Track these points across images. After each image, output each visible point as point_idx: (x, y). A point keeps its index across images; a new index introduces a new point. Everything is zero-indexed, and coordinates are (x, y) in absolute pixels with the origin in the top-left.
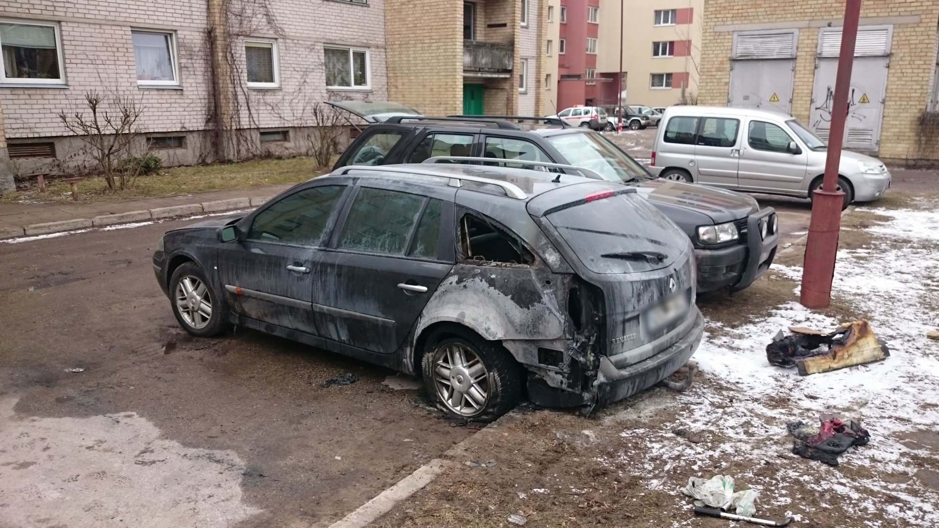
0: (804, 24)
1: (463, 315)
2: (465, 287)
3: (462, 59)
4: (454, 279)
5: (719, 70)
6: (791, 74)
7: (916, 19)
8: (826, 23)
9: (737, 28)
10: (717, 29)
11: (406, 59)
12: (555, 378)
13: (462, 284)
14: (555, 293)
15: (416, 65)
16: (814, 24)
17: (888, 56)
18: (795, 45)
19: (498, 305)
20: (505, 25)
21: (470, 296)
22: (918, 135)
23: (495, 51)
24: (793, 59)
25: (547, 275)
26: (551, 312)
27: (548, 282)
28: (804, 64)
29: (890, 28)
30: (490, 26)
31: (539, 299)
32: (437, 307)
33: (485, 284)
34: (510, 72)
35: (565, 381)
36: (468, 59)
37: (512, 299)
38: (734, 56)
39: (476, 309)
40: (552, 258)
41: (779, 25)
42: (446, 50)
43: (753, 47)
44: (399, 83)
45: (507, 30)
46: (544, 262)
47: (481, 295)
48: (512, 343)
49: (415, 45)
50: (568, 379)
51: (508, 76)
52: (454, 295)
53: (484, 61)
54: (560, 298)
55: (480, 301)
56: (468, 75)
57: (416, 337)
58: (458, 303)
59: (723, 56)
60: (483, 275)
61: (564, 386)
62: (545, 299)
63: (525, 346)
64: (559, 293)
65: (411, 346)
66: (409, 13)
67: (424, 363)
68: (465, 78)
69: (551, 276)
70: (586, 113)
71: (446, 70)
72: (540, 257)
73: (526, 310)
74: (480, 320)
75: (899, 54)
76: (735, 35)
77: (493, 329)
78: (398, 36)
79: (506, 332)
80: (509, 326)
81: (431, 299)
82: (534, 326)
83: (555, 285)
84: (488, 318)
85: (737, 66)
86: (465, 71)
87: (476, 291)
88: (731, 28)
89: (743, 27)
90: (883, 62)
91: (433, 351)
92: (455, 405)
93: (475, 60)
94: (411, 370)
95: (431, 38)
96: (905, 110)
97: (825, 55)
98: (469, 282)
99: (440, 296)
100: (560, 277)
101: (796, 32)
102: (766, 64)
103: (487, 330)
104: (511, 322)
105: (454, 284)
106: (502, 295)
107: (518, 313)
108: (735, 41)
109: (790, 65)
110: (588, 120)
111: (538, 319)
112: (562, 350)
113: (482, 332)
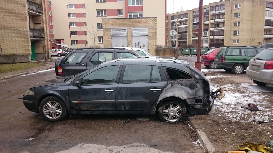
0: (128, 27)
1: (174, 94)
2: (174, 87)
3: (30, 34)
4: (170, 85)
5: (108, 39)
6: (127, 40)
7: (153, 27)
8: (133, 27)
9: (112, 28)
10: (106, 28)
11: (7, 33)
12: (198, 106)
13: (173, 86)
14: (200, 85)
15: (12, 35)
16: (130, 27)
17: (148, 35)
18: (127, 33)
19: (185, 90)
20: (40, 24)
21: (176, 89)
22: (156, 53)
23: (39, 31)
24: (126, 36)
25: (197, 80)
26: (200, 89)
27: (197, 82)
28: (129, 37)
29: (147, 29)
30: (34, 24)
31: (197, 87)
32: (165, 93)
33: (180, 85)
34: (44, 38)
35: (201, 106)
36: (31, 34)
37: (189, 88)
38: (112, 35)
39: (178, 92)
40: (197, 76)
41: (122, 27)
42: (24, 31)
43: (117, 33)
44: (5, 41)
45: (41, 25)
46: (195, 78)
47: (179, 88)
48: (188, 99)
49: (11, 29)
50: (202, 106)
51: (43, 39)
52: (171, 90)
53: (36, 34)
54: (201, 86)
55: (179, 90)
56: (31, 38)
57: (157, 103)
58: (172, 91)
59: (109, 35)
60: (179, 83)
61: (201, 108)
62: (198, 86)
63: (192, 99)
64: (201, 84)
65: (156, 106)
66: (7, 18)
67: (159, 110)
68: (31, 40)
69: (198, 81)
70: (59, 51)
71: (24, 37)
72: (194, 76)
73: (193, 90)
74: (180, 95)
75: (150, 35)
76: (111, 30)
77: (184, 96)
78: (3, 26)
79: (188, 96)
80: (189, 95)
81: (163, 92)
82: (196, 94)
83: (199, 83)
84: (182, 94)
85: (113, 37)
86: (31, 37)
87: (177, 87)
88: (110, 28)
89: (113, 28)
90: (147, 37)
91: (162, 106)
92: (170, 120)
93: (33, 34)
94: (155, 113)
95: (17, 27)
96: (153, 48)
97: (134, 35)
98: (175, 86)
99: (166, 91)
100: (200, 81)
101: (126, 29)
102: (120, 37)
103: (183, 97)
104: (189, 94)
105: (170, 86)
106: (185, 87)
107: (191, 91)
108: (112, 31)
109: (126, 37)
110: (60, 53)
111: (197, 92)
112: (202, 99)
113: (181, 97)
